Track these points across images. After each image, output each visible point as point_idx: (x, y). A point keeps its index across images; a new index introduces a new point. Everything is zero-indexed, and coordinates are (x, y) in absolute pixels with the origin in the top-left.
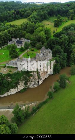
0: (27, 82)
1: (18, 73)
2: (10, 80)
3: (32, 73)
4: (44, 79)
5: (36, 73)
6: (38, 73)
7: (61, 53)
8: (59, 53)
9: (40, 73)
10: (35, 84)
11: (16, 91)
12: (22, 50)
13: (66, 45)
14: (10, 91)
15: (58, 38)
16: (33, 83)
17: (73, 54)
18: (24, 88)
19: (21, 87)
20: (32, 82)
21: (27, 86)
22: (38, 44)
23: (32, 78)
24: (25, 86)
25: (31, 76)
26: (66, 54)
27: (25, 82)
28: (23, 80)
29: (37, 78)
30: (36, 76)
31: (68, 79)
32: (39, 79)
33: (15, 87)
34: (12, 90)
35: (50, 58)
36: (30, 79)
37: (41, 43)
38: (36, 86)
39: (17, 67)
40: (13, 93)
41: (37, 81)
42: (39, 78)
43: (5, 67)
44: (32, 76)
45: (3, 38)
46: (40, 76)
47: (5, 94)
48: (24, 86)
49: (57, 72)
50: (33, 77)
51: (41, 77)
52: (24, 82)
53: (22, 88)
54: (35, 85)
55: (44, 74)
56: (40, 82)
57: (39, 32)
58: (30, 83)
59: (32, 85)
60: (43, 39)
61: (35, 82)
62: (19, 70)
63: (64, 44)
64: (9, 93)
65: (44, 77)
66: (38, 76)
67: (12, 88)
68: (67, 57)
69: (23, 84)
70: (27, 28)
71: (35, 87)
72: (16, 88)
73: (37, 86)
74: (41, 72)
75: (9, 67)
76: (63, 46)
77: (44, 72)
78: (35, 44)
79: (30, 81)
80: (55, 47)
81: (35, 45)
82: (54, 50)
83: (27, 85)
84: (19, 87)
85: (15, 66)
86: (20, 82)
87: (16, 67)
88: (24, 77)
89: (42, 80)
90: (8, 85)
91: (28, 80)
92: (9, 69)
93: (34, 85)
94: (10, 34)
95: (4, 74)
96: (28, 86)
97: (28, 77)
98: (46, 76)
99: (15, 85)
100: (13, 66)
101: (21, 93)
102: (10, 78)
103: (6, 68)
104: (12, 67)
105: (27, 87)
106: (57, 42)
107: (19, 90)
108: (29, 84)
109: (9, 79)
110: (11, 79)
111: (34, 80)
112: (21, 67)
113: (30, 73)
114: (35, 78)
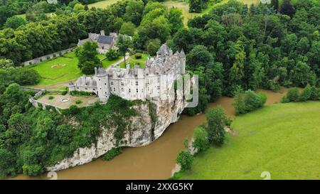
0: (122, 131)
1: (98, 106)
2: (77, 124)
3: (136, 107)
4: (168, 123)
5: (146, 106)
6: (152, 108)
7: (208, 61)
8: (203, 61)
9: (156, 106)
10: (142, 135)
11: (94, 155)
12: (112, 57)
13: (220, 44)
14: (75, 155)
15: (200, 30)
16: (137, 134)
17: (238, 66)
18: (113, 149)
19: (106, 143)
20: (135, 130)
21: (122, 142)
22: (151, 43)
23: (134, 120)
24: (117, 142)
25: (134, 113)
26: (219, 65)
27: (118, 130)
28: (112, 124)
29: (148, 119)
30: (147, 114)
31: (229, 125)
32: (155, 122)
33: (90, 143)
34: (82, 150)
35: (181, 70)
36: (131, 122)
37: (158, 41)
38: (146, 142)
39: (95, 92)
40: (83, 161)
41: (150, 129)
42: (154, 119)
43: (65, 93)
44: (135, 115)
45: (66, 31)
46: (155, 114)
47: (62, 164)
48: (115, 141)
49: (200, 109)
50: (137, 117)
51: (160, 119)
52: (114, 129)
53: (110, 146)
54: (143, 141)
55: (167, 110)
56: (158, 133)
57: (155, 17)
58: (130, 135)
59: (137, 139)
60: (163, 32)
61: (144, 132)
62: (101, 100)
63: (214, 41)
64: (72, 160)
65: (167, 119)
66: (150, 114)
67: (82, 146)
68: (223, 73)
69: (111, 136)
70: (124, 12)
71: (143, 145)
72: (93, 147)
73: (148, 142)
74: (159, 105)
75: (75, 93)
76: (213, 47)
77: (168, 105)
78: (143, 43)
79: (130, 129)
80: (192, 48)
81: (144, 46)
82: (191, 54)
83: (123, 140)
84: (99, 144)
85: (90, 90)
86: (105, 131)
87: (94, 94)
88: (114, 116)
89: (163, 127)
90: (70, 137)
91: (125, 125)
92: (75, 97)
93: (140, 138)
94: (84, 24)
95: (60, 110)
96: (126, 141)
97: (126, 116)
98: (173, 118)
99: (89, 136)
100: (86, 91)
101: (106, 159)
102: (76, 121)
103: (67, 95)
104: (82, 94)
105: (124, 145)
106: (196, 37)
107: (101, 153)
108: (127, 137)
109: (74, 123)
110: (80, 121)
111: (140, 124)
112: (107, 90)
113: (131, 105)
114: (145, 119)
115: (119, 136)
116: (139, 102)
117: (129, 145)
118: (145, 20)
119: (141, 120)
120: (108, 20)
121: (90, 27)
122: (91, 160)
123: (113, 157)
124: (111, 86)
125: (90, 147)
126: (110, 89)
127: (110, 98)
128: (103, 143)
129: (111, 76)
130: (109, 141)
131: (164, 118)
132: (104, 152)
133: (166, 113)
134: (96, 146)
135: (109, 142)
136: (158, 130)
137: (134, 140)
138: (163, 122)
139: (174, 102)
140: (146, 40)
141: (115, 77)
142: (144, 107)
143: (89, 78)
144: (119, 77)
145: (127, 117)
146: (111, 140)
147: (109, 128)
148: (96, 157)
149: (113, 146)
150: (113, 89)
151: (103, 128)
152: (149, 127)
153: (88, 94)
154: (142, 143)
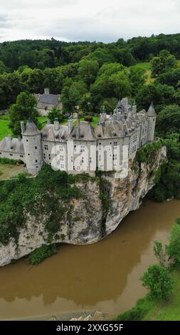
0: (57, 221)
1: (23, 180)
3: (80, 185)
4: (126, 211)
5: (95, 184)
6: (104, 188)
8: (177, 126)
9: (110, 185)
10: (88, 228)
11: (13, 255)
16: (80, 226)
18: (43, 246)
19: (32, 238)
20: (77, 219)
21: (57, 237)
23: (77, 204)
24: (50, 236)
25: (77, 194)
27: (51, 219)
28: (42, 209)
29: (97, 204)
32: (107, 209)
33: (7, 238)
35: (148, 135)
36: (72, 207)
38: (92, 238)
39: (23, 160)
42: (106, 204)
44: (77, 198)
45: (4, 88)
46: (109, 197)
48: (46, 234)
49: (171, 193)
50: (81, 200)
51: (115, 205)
52: (45, 217)
53: (39, 242)
54: (89, 236)
55: (127, 193)
56: (111, 225)
57: (112, 72)
58: (70, 227)
59: (80, 234)
61: (90, 224)
62: (30, 172)
65: (125, 206)
66: (101, 198)
69: (41, 227)
70: (76, 74)
71: (89, 242)
72: (11, 244)
73: (96, 239)
74: (115, 184)
77: (128, 185)
78: (96, 103)
79: (69, 218)
83: (59, 233)
84: (22, 239)
85: (16, 157)
86: (31, 219)
87: (21, 162)
88: (46, 197)
89: (118, 218)
91: (62, 212)
93: (84, 233)
94: (28, 83)
96: (63, 236)
97: (64, 198)
98: (134, 204)
99: (6, 226)
100: (10, 158)
101: (30, 263)
104: (6, 162)
105: (60, 241)
107: (24, 252)
108: (64, 230)
111: (85, 212)
112: (38, 158)
113: (73, 182)
114: (93, 204)
115: (53, 227)
116: (84, 177)
117: (68, 242)
118: (100, 81)
119: (87, 206)
120: (56, 80)
121: (34, 87)
122: (8, 262)
123: (43, 259)
124: (45, 151)
125: (6, 244)
126: (43, 156)
127: (42, 169)
128: (28, 237)
129: (46, 136)
130: (37, 234)
131: (120, 204)
132: (29, 251)
133: (125, 196)
134: (16, 242)
135: (37, 236)
136: (111, 222)
137: (75, 235)
138: (119, 209)
139: (137, 180)
140: (100, 99)
141: (51, 138)
142: (93, 186)
143: (16, 140)
144: (57, 137)
145: (67, 199)
146: (41, 234)
147: (38, 215)
148: (16, 258)
149: (44, 242)
150: (47, 157)
151: (28, 215)
152: (99, 216)
153: (13, 163)
154: (87, 241)
